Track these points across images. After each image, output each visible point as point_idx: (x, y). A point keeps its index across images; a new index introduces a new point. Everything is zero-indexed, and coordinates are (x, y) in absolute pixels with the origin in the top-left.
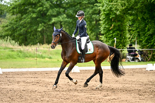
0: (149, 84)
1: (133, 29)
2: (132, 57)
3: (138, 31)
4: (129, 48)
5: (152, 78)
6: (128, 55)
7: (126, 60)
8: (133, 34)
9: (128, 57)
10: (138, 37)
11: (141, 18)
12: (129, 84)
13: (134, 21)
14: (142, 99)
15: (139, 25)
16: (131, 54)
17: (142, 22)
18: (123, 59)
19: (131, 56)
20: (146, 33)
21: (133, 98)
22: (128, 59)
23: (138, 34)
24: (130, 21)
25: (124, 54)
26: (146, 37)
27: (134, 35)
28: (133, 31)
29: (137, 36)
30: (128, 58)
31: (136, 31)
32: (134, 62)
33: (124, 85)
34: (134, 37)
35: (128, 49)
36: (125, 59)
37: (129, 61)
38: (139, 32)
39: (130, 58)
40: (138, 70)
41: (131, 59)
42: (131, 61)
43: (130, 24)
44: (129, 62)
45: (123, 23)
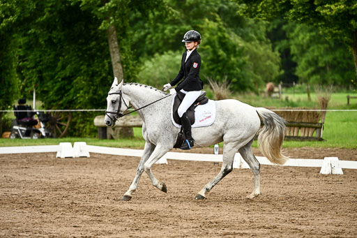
0: (63, 188)
1: (28, 66)
2: (25, 129)
3: (38, 69)
4: (18, 107)
5: (71, 174)
6: (16, 122)
7: (11, 135)
8: (27, 77)
9: (15, 127)
10: (38, 84)
11: (45, 41)
12: (19, 187)
13: (29, 47)
14: (47, 220)
15: (41, 56)
16: (24, 120)
17: (49, 51)
18: (5, 133)
19: (24, 126)
20: (56, 74)
21: (28, 219)
22: (16, 133)
23: (39, 77)
24: (20, 47)
25: (8, 120)
26: (56, 83)
27: (29, 78)
28: (28, 69)
29: (37, 82)
30: (17, 130)
31: (34, 70)
32: (29, 138)
33: (7, 189)
34: (31, 82)
35: (15, 109)
36: (9, 133)
37: (17, 136)
38: (40, 72)
39: (21, 130)
40: (38, 156)
41: (22, 133)
42: (23, 136)
43: (22, 54)
44: (18, 140)
45: (5, 53)
